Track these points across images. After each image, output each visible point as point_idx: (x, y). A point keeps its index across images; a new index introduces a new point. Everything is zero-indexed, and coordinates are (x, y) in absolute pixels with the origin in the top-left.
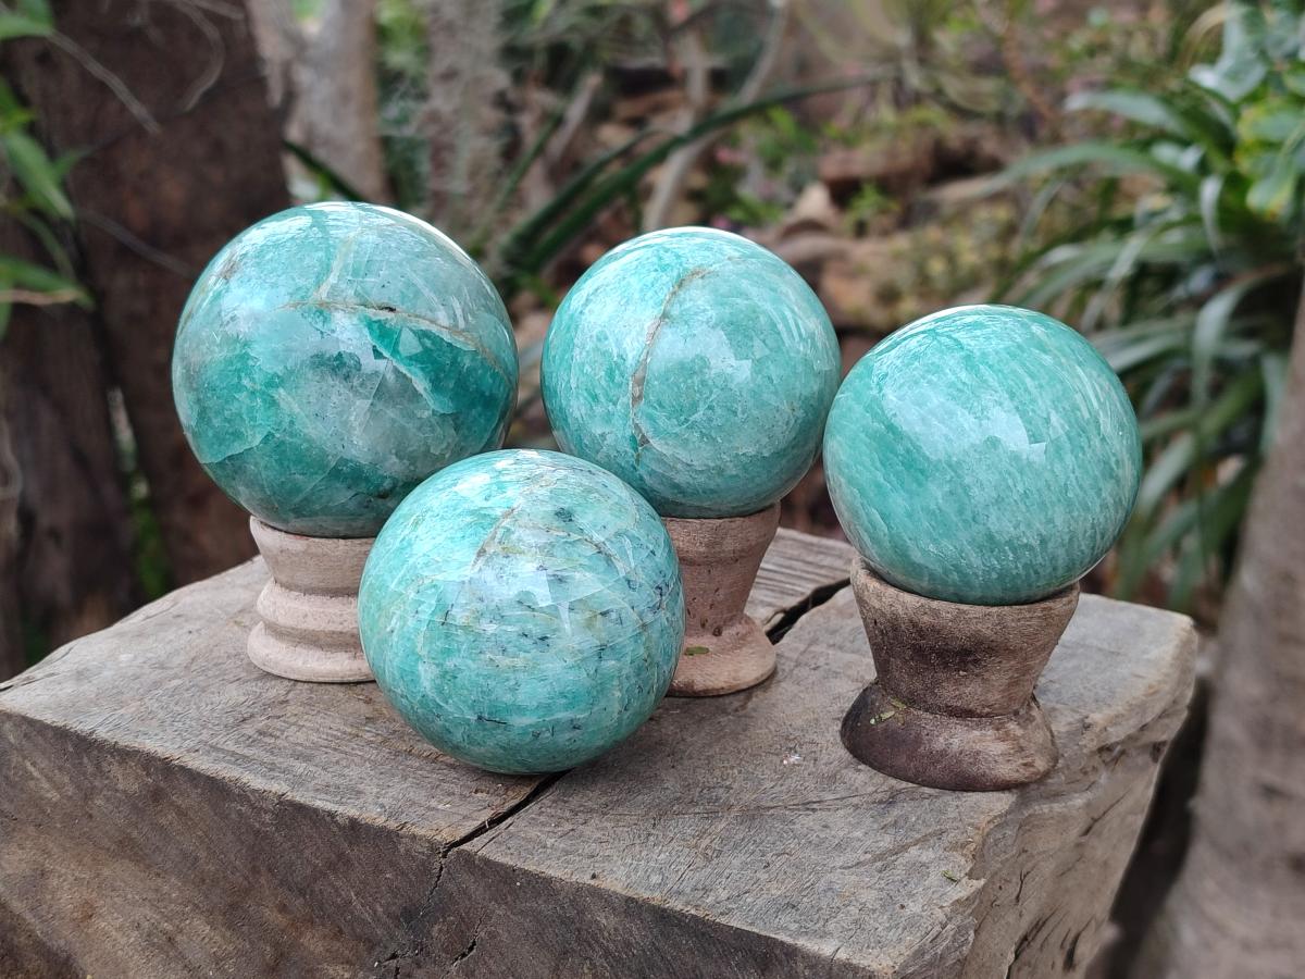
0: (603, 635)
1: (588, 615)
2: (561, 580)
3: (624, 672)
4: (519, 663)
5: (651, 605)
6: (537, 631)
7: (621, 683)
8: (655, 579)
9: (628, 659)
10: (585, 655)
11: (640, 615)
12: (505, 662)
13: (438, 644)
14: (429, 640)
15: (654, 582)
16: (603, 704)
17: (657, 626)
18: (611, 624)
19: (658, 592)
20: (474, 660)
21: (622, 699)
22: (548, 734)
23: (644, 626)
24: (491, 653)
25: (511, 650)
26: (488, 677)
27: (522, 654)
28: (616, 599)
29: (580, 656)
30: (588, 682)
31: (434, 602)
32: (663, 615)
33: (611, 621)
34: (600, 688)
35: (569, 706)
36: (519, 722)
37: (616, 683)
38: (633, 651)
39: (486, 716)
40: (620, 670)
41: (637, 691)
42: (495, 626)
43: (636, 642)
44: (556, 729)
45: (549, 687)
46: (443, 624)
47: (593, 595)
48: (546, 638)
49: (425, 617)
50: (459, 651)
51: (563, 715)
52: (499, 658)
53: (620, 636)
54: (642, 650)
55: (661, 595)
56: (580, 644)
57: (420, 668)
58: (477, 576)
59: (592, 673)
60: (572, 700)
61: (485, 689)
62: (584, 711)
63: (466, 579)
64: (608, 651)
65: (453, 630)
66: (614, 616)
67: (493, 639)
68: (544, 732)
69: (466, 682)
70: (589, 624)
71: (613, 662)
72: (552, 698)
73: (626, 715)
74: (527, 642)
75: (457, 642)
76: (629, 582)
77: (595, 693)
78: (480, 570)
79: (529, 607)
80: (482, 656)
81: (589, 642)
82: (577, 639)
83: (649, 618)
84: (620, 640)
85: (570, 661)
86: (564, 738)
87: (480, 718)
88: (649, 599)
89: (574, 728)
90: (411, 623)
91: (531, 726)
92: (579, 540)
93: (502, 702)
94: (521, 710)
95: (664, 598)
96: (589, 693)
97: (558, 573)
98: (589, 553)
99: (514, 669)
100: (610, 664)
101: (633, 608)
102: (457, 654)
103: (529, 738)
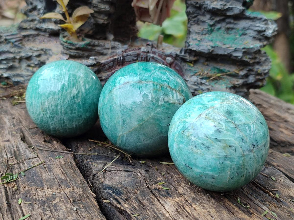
0: (228, 153)
1: (224, 145)
2: (219, 131)
3: (232, 167)
4: (199, 152)
5: (249, 149)
6: (207, 144)
7: (231, 170)
8: (253, 142)
9: (235, 163)
10: (220, 157)
11: (243, 151)
12: (195, 150)
13: (180, 139)
14: (178, 137)
15: (253, 143)
16: (223, 174)
17: (249, 157)
18: (232, 150)
19: (253, 146)
20: (187, 147)
21: (231, 175)
22: (204, 177)
23: (244, 155)
24: (192, 146)
25: (198, 147)
26: (190, 153)
27: (200, 150)
28: (236, 143)
29: (218, 157)
30: (219, 166)
31: (182, 126)
32: (252, 155)
33: (232, 149)
34: (223, 168)
35: (212, 170)
36: (196, 170)
37: (229, 169)
38: (237, 161)
39: (187, 165)
40: (231, 165)
41: (237, 174)
42: (195, 139)
43: (239, 159)
44: (207, 176)
45: (206, 162)
46: (182, 133)
47: (228, 139)
48: (209, 147)
49: (179, 130)
50: (184, 143)
51: (210, 173)
52: (194, 148)
53: (234, 155)
54: (241, 162)
55: (254, 147)
56: (219, 152)
57: (174, 144)
58: (195, 122)
59: (221, 163)
60: (213, 169)
61: (188, 156)
62: (216, 174)
63: (192, 122)
64: (228, 158)
65: (184, 136)
66: (233, 148)
67: (194, 142)
68: (203, 176)
69: (184, 153)
70: (224, 148)
71: (229, 162)
72: (207, 166)
73: (232, 181)
74: (203, 147)
75: (184, 140)
76: (243, 139)
77: (221, 170)
78: (197, 121)
79: (207, 136)
80: (189, 146)
81: (223, 153)
82: (219, 151)
83: (246, 153)
84: (234, 156)
85: (215, 157)
86: (209, 180)
87: (186, 165)
88: (248, 147)
89: (213, 178)
90: (175, 131)
91: (199, 172)
92: (230, 122)
93: (192, 162)
94: (197, 166)
95: (255, 149)
96: (219, 169)
97: (219, 129)
98: (232, 127)
99: (197, 153)
100: (228, 162)
101: (241, 148)
102: (183, 143)
103: (198, 176)
